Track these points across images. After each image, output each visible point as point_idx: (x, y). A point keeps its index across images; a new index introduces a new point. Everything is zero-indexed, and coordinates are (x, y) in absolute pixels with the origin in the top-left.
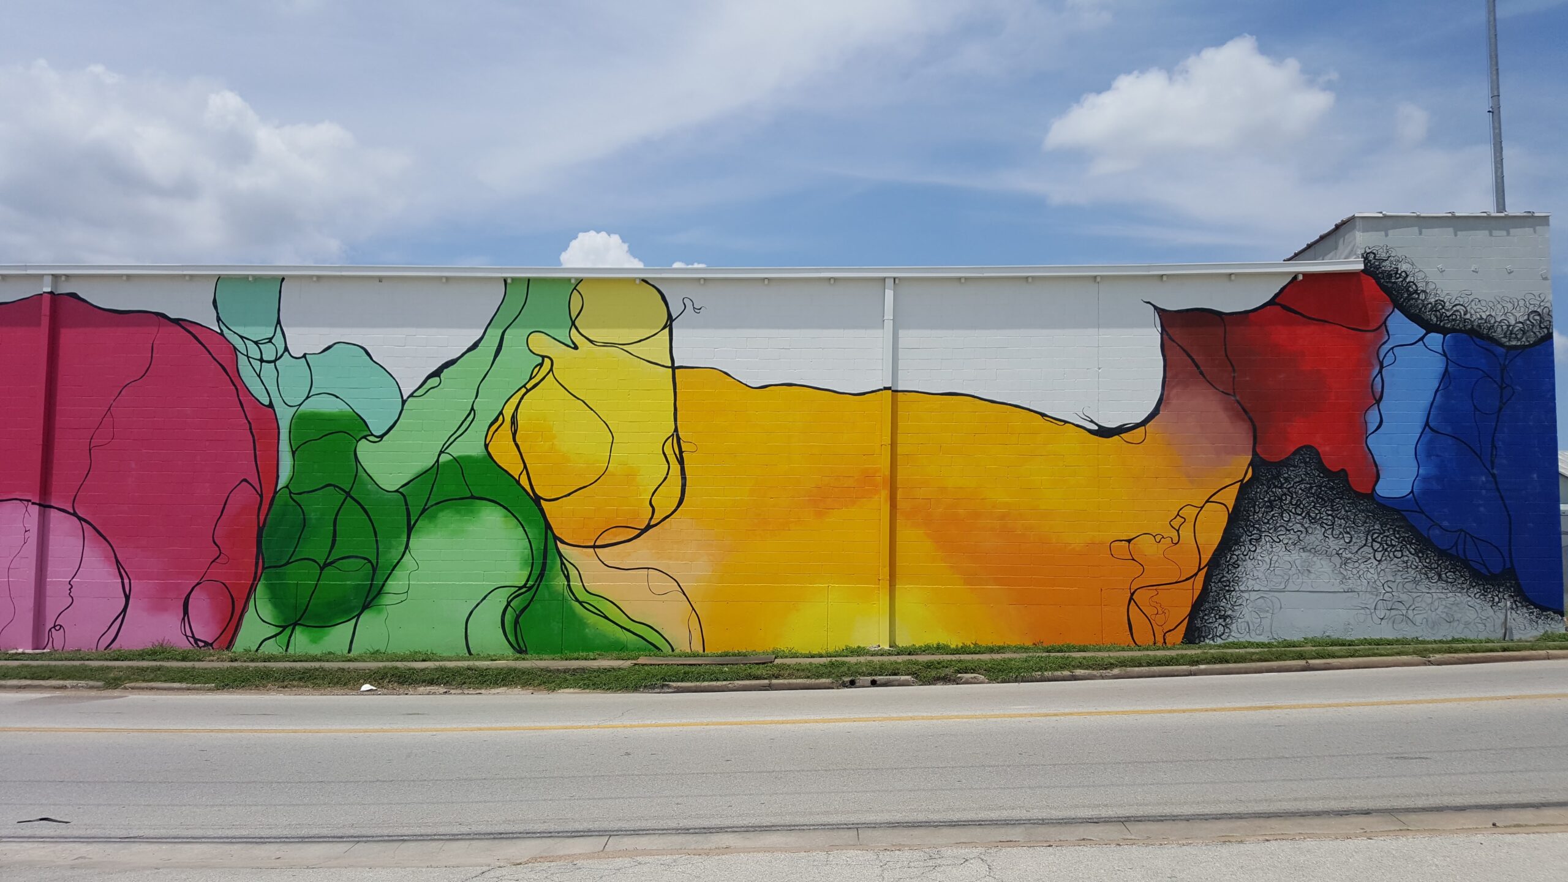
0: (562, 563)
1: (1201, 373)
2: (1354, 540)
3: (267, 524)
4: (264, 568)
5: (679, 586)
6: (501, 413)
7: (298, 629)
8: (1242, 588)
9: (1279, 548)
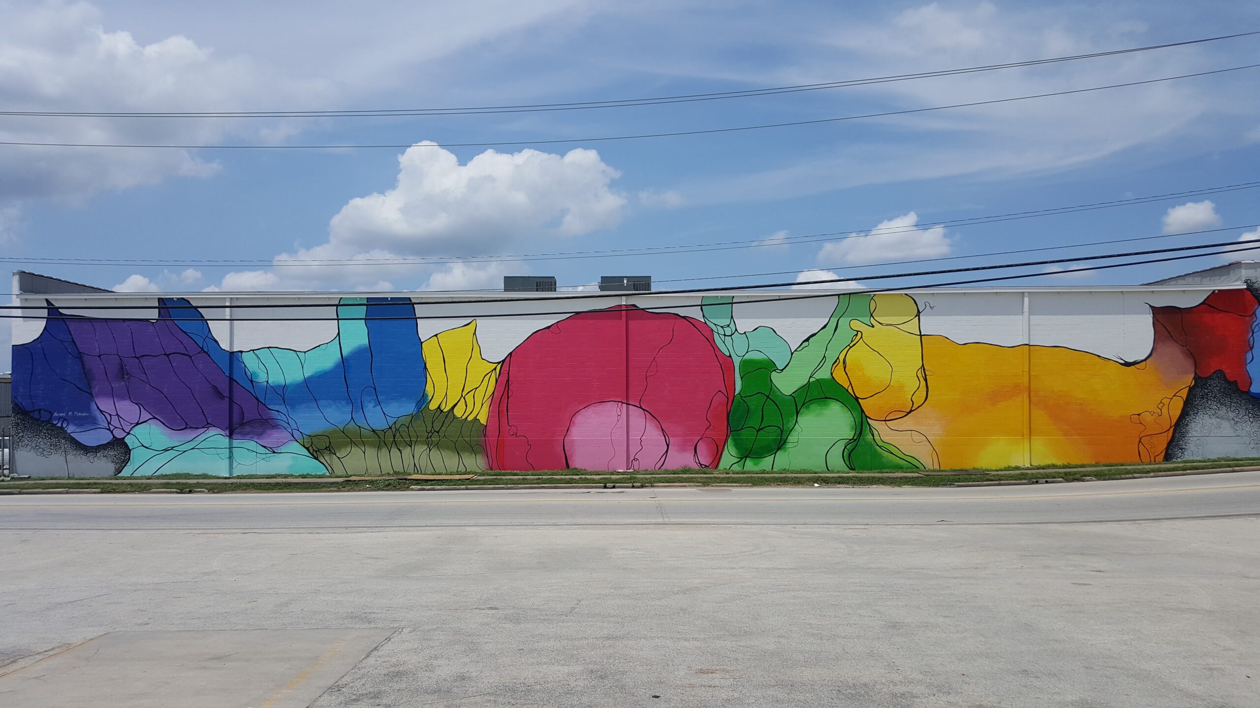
0: (870, 428)
1: (1172, 337)
2: (1240, 413)
3: (731, 411)
4: (731, 431)
5: (927, 438)
6: (838, 358)
7: (748, 459)
8: (1189, 435)
9: (1206, 417)
